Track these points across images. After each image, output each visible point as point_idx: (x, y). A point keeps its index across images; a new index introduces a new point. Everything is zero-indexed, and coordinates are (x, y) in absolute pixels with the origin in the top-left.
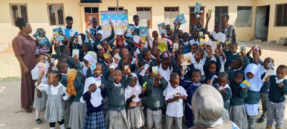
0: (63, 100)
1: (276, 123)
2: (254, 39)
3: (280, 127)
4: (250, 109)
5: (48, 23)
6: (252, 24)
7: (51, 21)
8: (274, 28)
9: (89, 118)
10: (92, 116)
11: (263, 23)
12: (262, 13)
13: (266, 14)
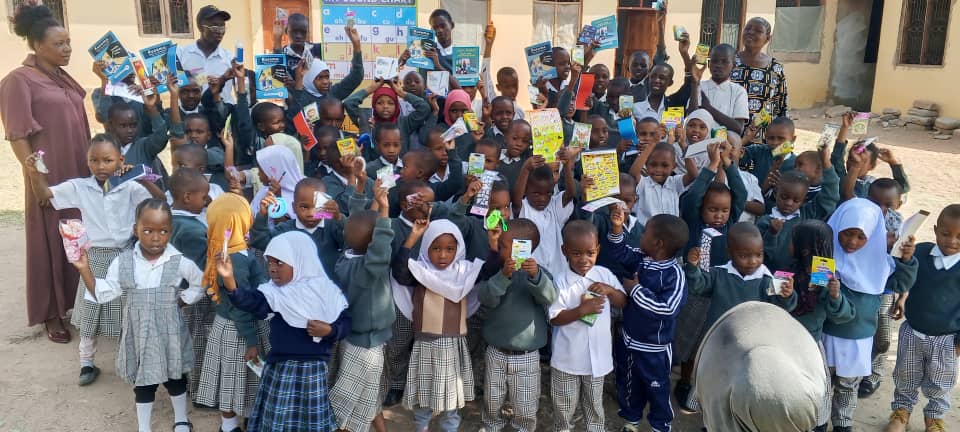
0: (181, 304)
1: (927, 401)
2: (826, 104)
3: (940, 417)
4: (844, 355)
5: (136, 27)
6: (822, 55)
7: (145, 19)
8: (895, 69)
9: (274, 378)
10: (281, 370)
11: (859, 53)
12: (858, 20)
13: (869, 23)
